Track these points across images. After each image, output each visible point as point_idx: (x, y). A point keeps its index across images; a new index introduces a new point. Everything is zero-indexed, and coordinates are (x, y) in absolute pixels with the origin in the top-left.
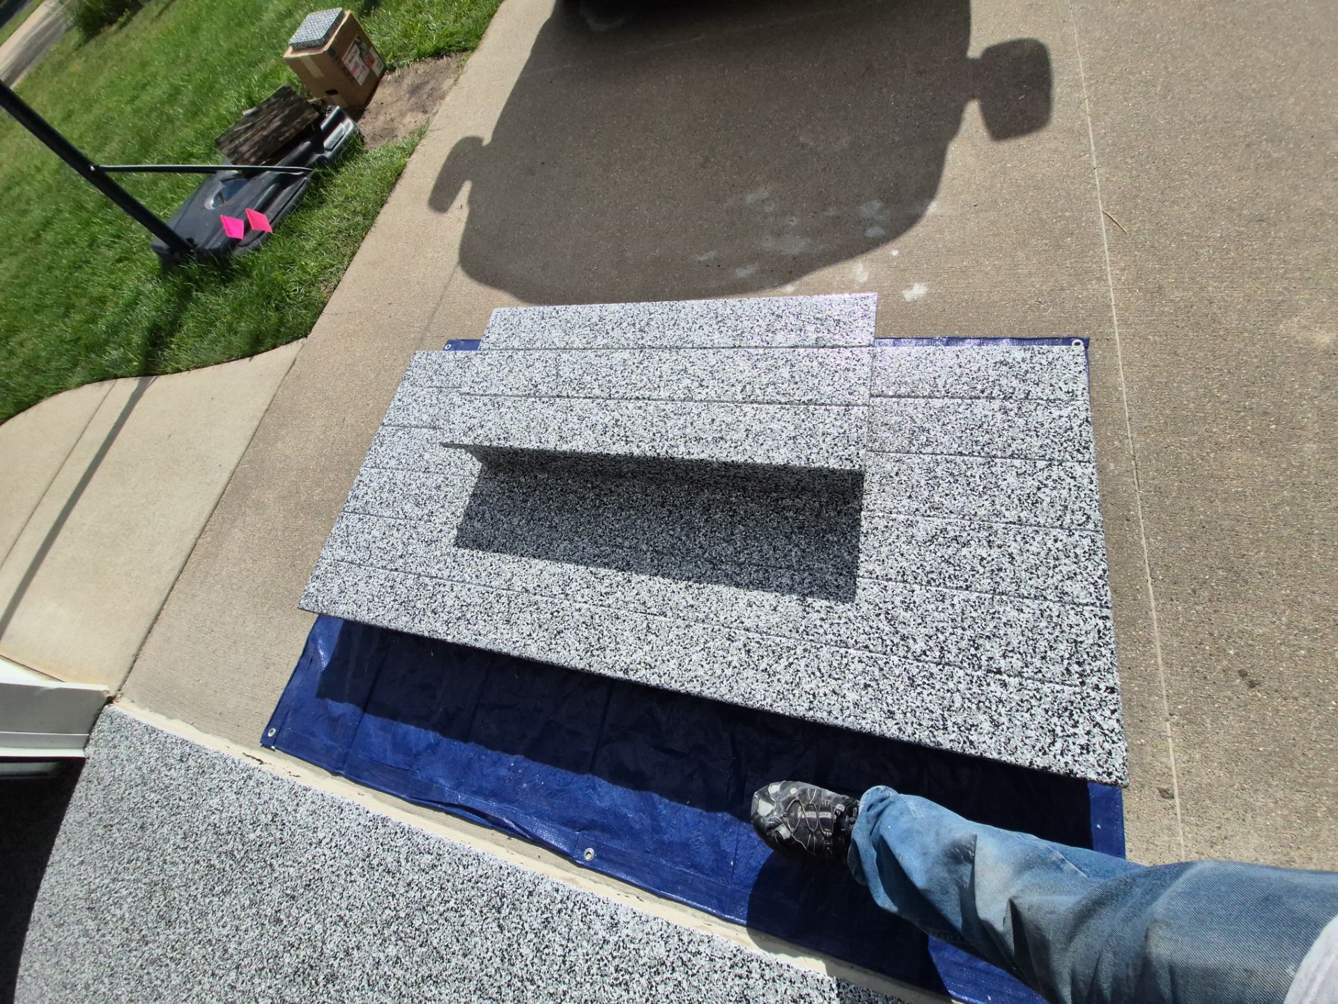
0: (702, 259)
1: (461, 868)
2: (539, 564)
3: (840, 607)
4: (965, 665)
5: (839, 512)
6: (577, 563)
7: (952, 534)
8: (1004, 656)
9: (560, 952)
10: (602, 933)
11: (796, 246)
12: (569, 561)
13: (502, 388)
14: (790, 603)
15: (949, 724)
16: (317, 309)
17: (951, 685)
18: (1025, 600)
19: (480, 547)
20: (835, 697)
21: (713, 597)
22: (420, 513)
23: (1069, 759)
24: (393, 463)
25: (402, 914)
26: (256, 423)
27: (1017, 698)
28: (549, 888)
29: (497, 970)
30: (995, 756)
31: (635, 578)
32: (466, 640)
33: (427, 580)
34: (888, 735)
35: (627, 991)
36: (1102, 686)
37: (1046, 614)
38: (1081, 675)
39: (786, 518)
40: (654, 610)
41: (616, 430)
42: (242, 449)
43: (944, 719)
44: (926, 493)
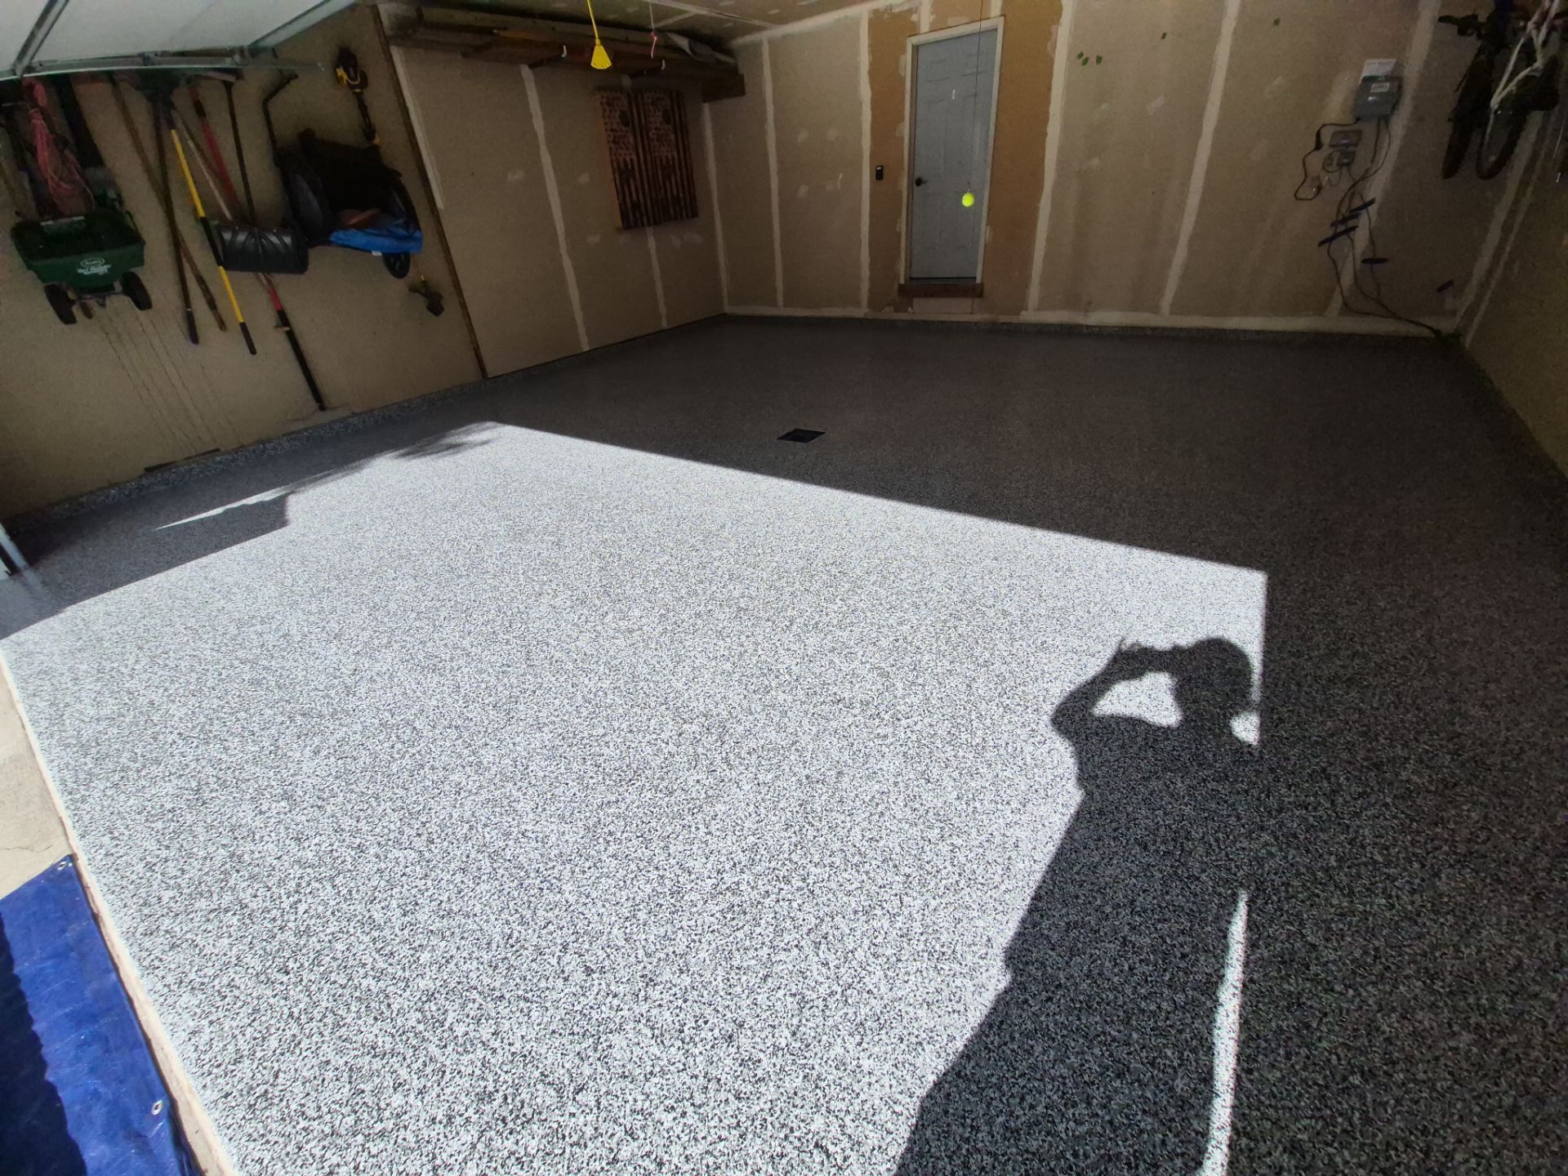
1: (266, 1162)
9: (250, 1029)
10: (207, 1030)
28: (209, 1092)
29: (310, 1036)
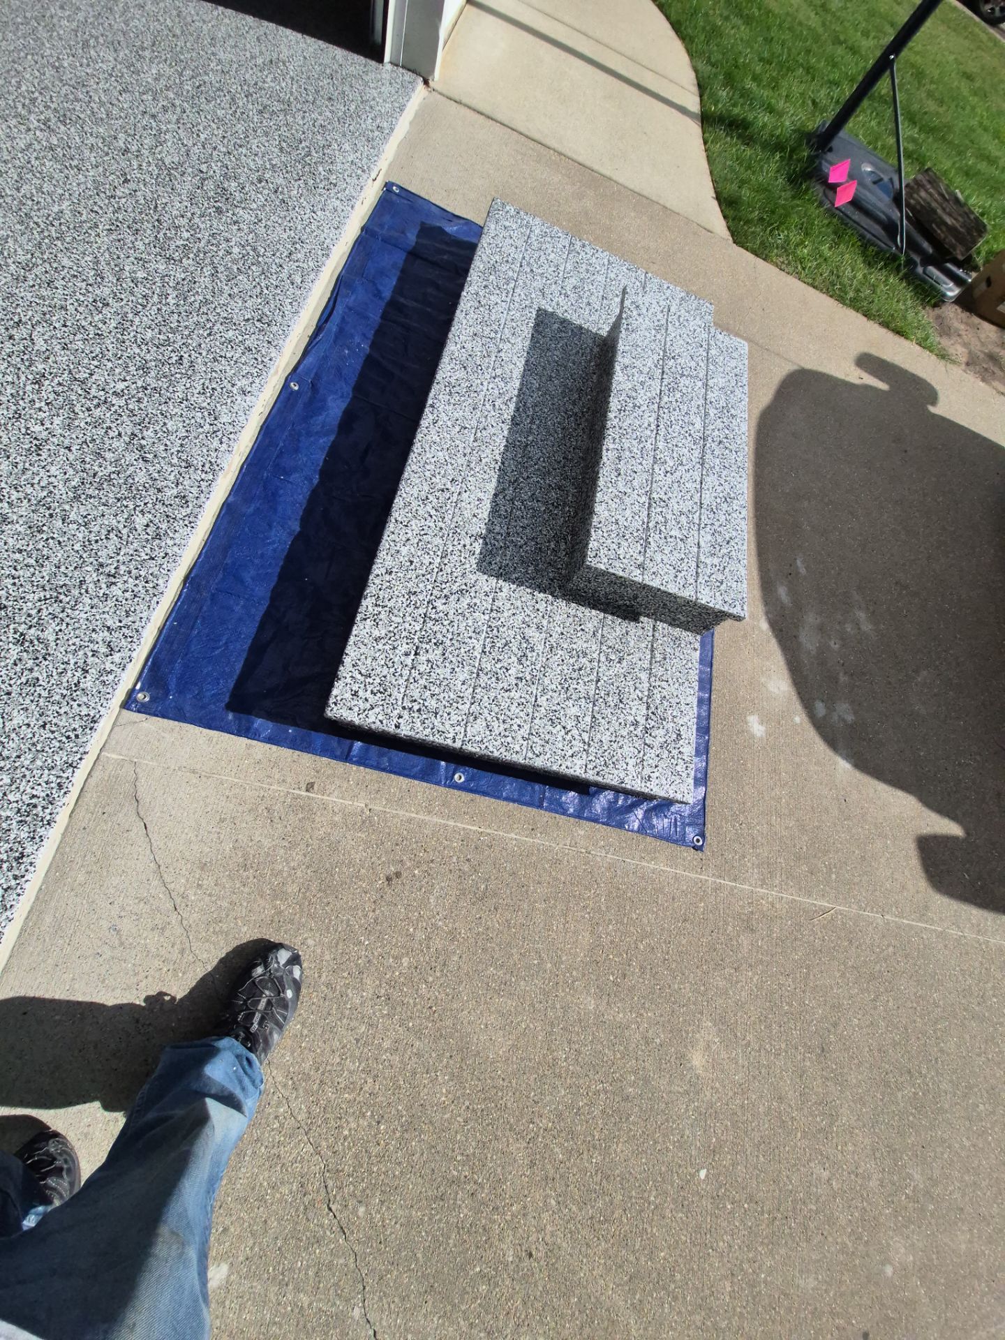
0: (799, 562)
1: (290, 301)
2: (521, 364)
3: (474, 561)
4: (423, 633)
5: (552, 580)
6: (520, 390)
7: (529, 655)
8: (428, 661)
9: (228, 355)
10: (239, 384)
11: (809, 641)
12: (522, 384)
13: (673, 335)
14: (479, 527)
15: (380, 609)
16: (761, 252)
17: (409, 619)
18: (471, 690)
19: (537, 325)
20: (404, 539)
21: (487, 477)
22: (568, 288)
23: (349, 680)
24: (612, 276)
25: (260, 259)
26: (654, 198)
27: (396, 660)
28: (272, 355)
29: (219, 314)
30: (354, 632)
31: (506, 427)
32: (462, 304)
33: (512, 285)
34: (374, 567)
35: (199, 393)
36: (400, 720)
37: (460, 700)
38: (410, 709)
39: (549, 542)
40: (479, 434)
41: (631, 405)
42: (632, 187)
43: (383, 607)
44: (565, 646)
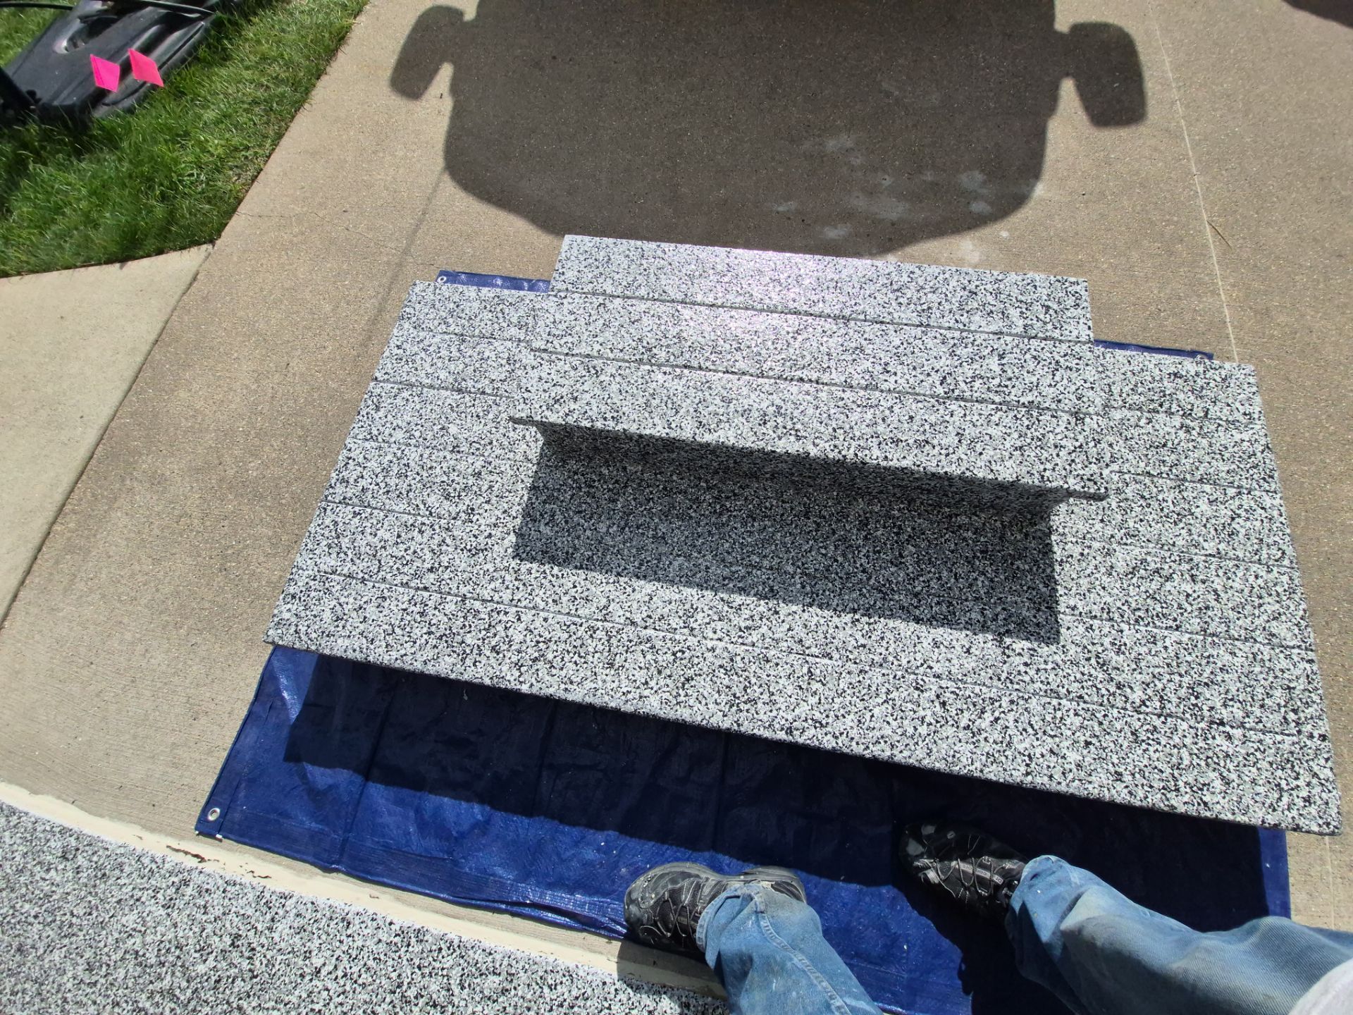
0: (781, 209)
2: (648, 587)
3: (1045, 650)
4: (1187, 716)
5: (1027, 535)
6: (700, 586)
7: (1153, 566)
8: (1225, 705)
11: (893, 210)
12: (689, 584)
13: (597, 347)
14: (985, 644)
15: (1181, 784)
16: (229, 206)
17: (1176, 740)
18: (1236, 642)
19: (553, 560)
20: (1054, 759)
21: (888, 634)
22: (453, 510)
23: (1295, 813)
24: (399, 435)
26: (139, 359)
27: (1243, 751)
30: (1230, 817)
31: (784, 609)
32: (551, 691)
33: (477, 605)
34: (1118, 800)
36: (1316, 734)
37: (1259, 657)
38: (1298, 724)
39: (965, 539)
40: (814, 650)
41: (780, 420)
42: (118, 394)
43: (1176, 780)
44: (1119, 517)
